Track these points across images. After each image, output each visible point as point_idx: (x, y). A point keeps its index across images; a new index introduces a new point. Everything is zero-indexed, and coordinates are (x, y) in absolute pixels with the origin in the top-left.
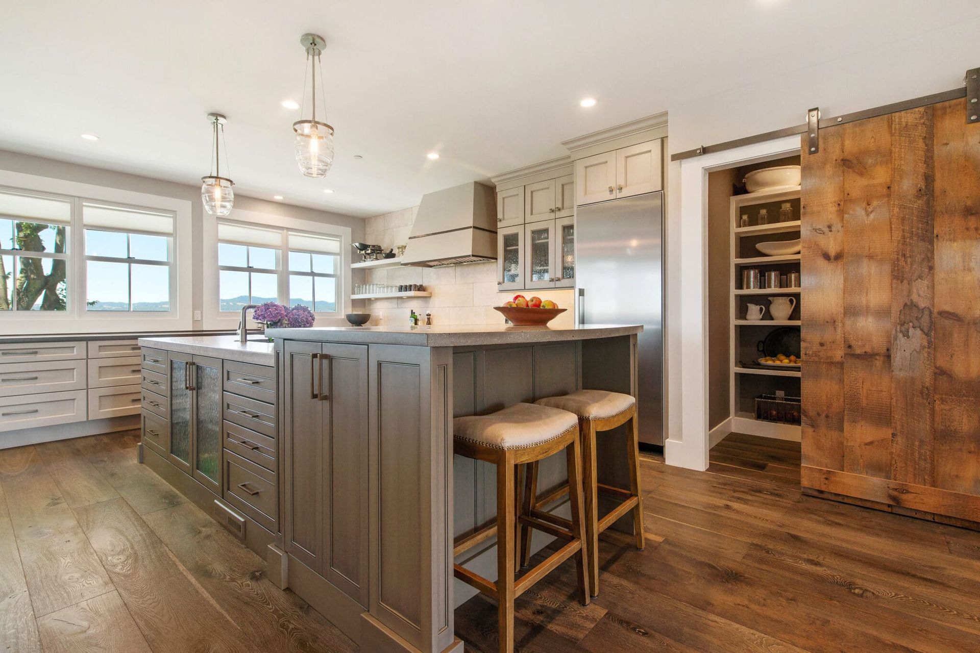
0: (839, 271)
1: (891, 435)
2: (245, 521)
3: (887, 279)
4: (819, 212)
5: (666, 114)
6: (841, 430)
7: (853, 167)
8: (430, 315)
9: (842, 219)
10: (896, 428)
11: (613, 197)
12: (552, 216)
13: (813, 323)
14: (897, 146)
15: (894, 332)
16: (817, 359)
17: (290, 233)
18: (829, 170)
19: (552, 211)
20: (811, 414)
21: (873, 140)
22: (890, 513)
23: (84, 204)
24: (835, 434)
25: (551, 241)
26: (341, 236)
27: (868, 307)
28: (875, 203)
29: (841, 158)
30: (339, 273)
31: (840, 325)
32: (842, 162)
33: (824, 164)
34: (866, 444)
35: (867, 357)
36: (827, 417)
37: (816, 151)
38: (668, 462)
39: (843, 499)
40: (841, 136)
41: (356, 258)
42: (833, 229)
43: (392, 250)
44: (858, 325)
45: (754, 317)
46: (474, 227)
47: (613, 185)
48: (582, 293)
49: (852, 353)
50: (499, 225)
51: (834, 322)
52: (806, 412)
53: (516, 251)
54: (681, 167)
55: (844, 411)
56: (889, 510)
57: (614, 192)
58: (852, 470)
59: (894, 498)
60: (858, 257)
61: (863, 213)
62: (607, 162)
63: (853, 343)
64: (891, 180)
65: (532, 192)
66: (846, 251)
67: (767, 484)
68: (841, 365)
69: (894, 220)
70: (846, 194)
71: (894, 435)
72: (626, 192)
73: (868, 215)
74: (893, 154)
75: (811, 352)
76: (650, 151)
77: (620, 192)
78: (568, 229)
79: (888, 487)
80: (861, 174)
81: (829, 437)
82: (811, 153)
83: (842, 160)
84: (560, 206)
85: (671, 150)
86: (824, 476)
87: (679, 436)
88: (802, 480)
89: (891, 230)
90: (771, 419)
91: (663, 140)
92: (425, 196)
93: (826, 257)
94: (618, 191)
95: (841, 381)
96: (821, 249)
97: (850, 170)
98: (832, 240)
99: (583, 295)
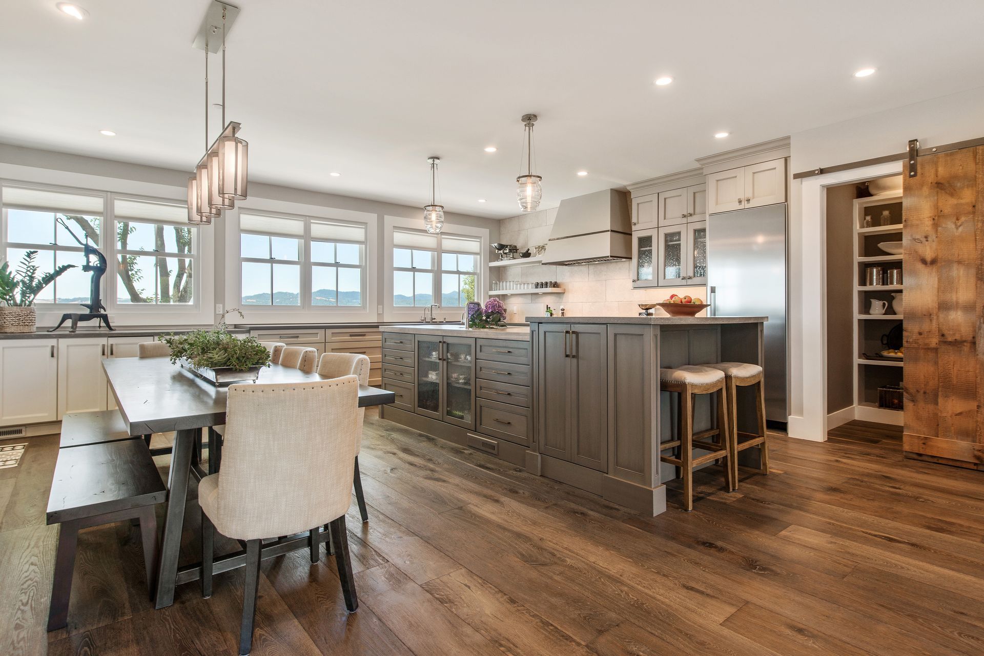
0: (934, 274)
1: (976, 407)
2: (498, 443)
3: (973, 280)
4: (917, 225)
5: (788, 138)
6: (936, 403)
7: (945, 189)
8: (564, 310)
9: (937, 231)
10: (980, 400)
11: (742, 207)
12: (684, 220)
13: (912, 315)
14: (980, 173)
15: (978, 323)
16: (916, 346)
17: (443, 236)
18: (926, 190)
19: (684, 216)
20: (911, 391)
21: (961, 167)
22: (975, 470)
23: (312, 221)
24: (931, 407)
25: (683, 243)
26: (481, 237)
27: (957, 303)
28: (963, 219)
29: (935, 182)
30: (479, 271)
31: (935, 317)
32: (936, 185)
33: (922, 185)
34: (956, 415)
35: (957, 344)
36: (925, 393)
37: (915, 175)
38: (790, 435)
39: (938, 460)
40: (936, 164)
41: (494, 256)
42: (929, 239)
43: (529, 249)
44: (949, 317)
45: (877, 312)
46: (612, 231)
47: (742, 197)
48: (713, 290)
49: (945, 340)
50: (634, 228)
51: (930, 315)
52: (907, 390)
53: (650, 252)
54: (802, 184)
55: (938, 388)
56: (975, 468)
57: (743, 203)
58: (945, 436)
59: (978, 458)
60: (949, 262)
61: (953, 226)
62: (736, 177)
63: (946, 332)
64: (976, 201)
65: (665, 199)
66: (940, 257)
67: (877, 451)
68: (936, 350)
69: (978, 232)
70: (939, 211)
71: (979, 407)
72: (753, 204)
73: (957, 228)
74: (977, 180)
75: (911, 340)
76: (775, 168)
77: (748, 203)
78: (700, 233)
79: (974, 449)
80: (952, 195)
81: (926, 409)
82: (911, 176)
83: (936, 183)
84: (692, 212)
85: (794, 169)
86: (922, 442)
87: (801, 412)
88: (904, 445)
89: (976, 241)
90: (892, 408)
91: (786, 160)
92: (562, 201)
93: (924, 261)
94: (746, 202)
95: (936, 363)
96: (919, 255)
97: (943, 191)
98: (928, 248)
99: (715, 292)
